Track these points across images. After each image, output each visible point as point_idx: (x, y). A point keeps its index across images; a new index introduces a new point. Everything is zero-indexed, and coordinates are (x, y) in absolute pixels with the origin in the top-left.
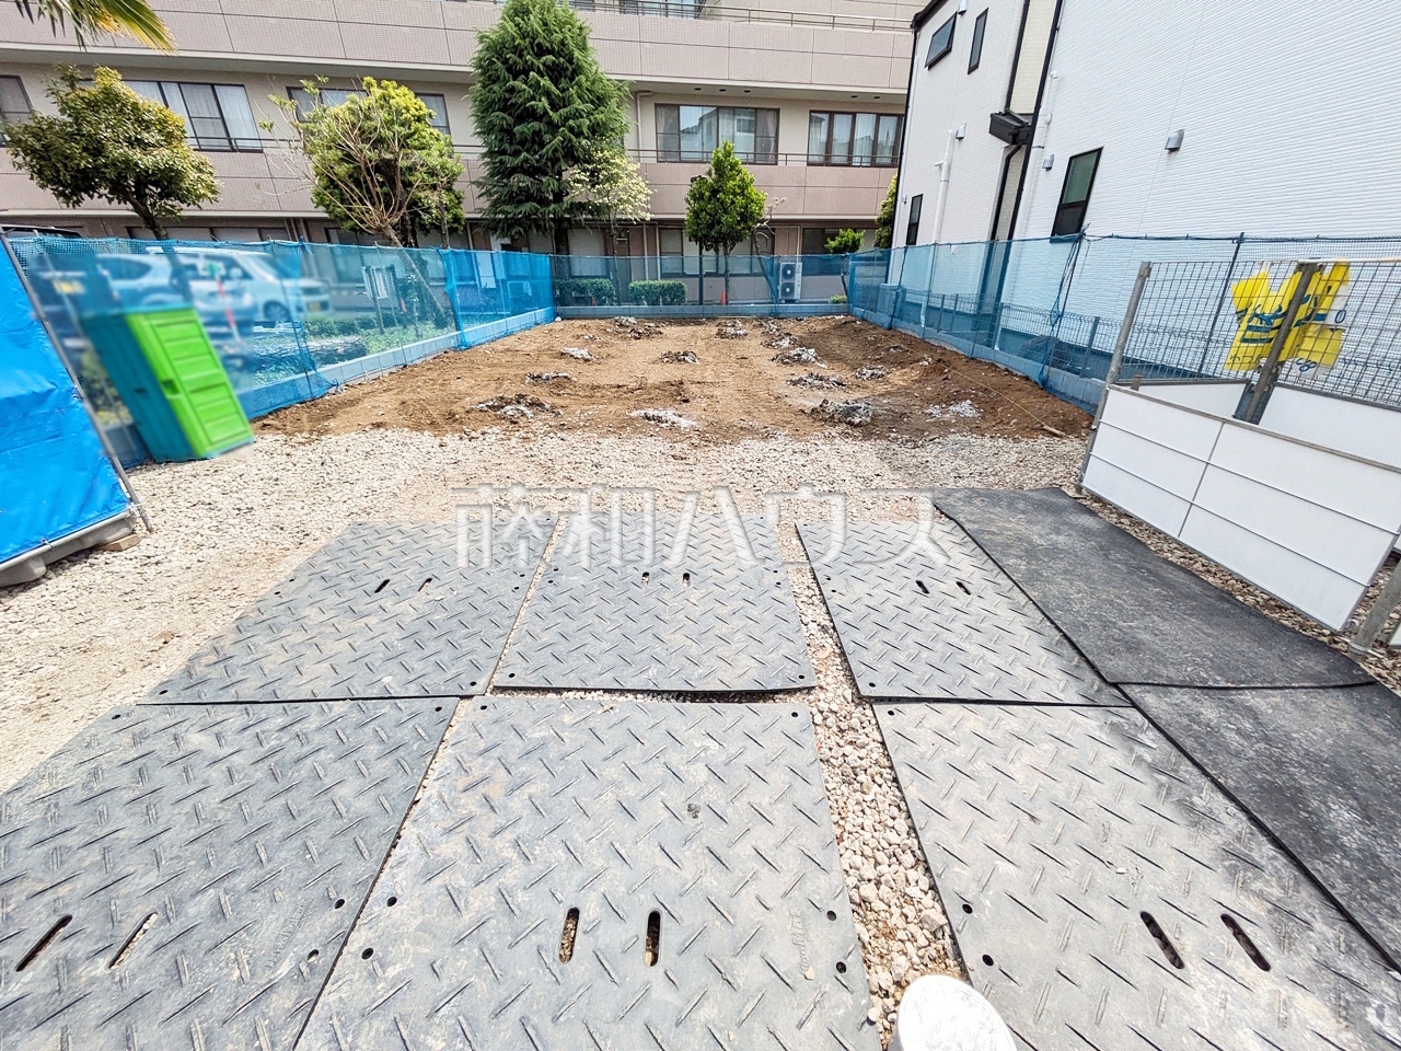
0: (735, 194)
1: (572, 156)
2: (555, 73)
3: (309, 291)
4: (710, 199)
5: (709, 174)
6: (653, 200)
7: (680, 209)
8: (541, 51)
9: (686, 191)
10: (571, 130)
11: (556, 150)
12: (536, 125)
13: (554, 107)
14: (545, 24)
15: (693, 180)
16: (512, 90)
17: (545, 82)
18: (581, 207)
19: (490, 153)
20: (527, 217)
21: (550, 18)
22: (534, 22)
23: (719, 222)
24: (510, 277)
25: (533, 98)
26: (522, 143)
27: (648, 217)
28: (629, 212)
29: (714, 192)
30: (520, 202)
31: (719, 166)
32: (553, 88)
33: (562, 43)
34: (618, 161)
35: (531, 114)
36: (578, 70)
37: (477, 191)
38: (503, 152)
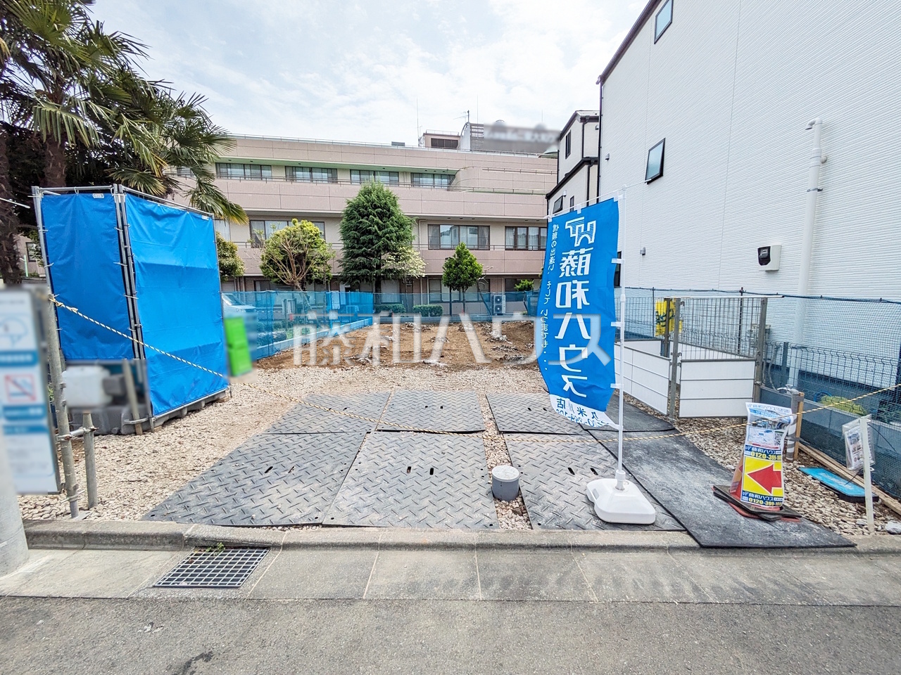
0: (467, 265)
1: (386, 248)
2: (381, 216)
4: (455, 267)
5: (454, 256)
6: (426, 268)
7: (439, 270)
8: (375, 207)
9: (443, 262)
10: (387, 238)
11: (380, 247)
12: (371, 236)
13: (380, 229)
14: (378, 197)
15: (446, 259)
16: (361, 222)
17: (377, 219)
18: (391, 271)
19: (348, 248)
20: (363, 276)
21: (381, 195)
22: (374, 197)
23: (460, 278)
24: (347, 304)
25: (371, 226)
26: (363, 244)
27: (424, 275)
28: (414, 273)
29: (457, 265)
30: (360, 269)
31: (459, 253)
32: (380, 221)
33: (386, 204)
34: (409, 251)
35: (369, 232)
36: (392, 214)
37: (339, 264)
38: (354, 248)
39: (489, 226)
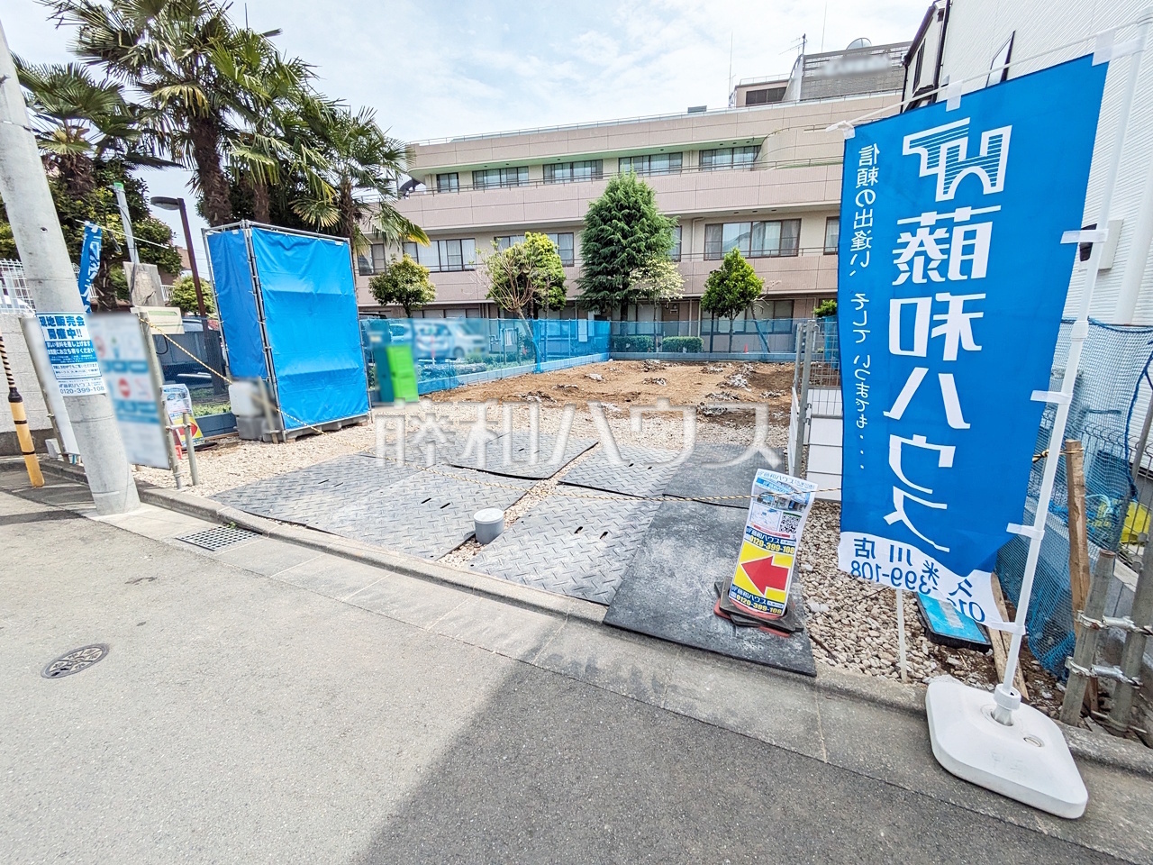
0: (737, 281)
1: (632, 263)
2: (629, 219)
3: (477, 342)
4: (719, 284)
5: (722, 268)
6: (685, 285)
7: (701, 291)
8: (622, 208)
9: (708, 277)
10: (634, 249)
11: (623, 261)
12: (613, 248)
13: (625, 237)
14: (627, 193)
15: (711, 272)
16: (602, 230)
17: (622, 224)
18: (636, 292)
19: (586, 264)
20: (604, 299)
21: (630, 190)
22: (620, 194)
23: (724, 299)
24: (596, 335)
25: (613, 234)
26: (604, 258)
27: (681, 296)
28: (666, 294)
29: (722, 280)
30: (600, 291)
31: (728, 264)
32: (626, 227)
33: (636, 202)
34: (661, 264)
35: (610, 242)
36: (643, 215)
37: (577, 286)
38: (593, 264)
39: (800, 220)
